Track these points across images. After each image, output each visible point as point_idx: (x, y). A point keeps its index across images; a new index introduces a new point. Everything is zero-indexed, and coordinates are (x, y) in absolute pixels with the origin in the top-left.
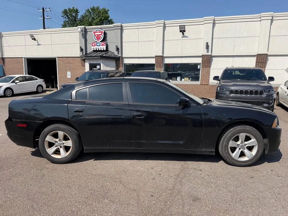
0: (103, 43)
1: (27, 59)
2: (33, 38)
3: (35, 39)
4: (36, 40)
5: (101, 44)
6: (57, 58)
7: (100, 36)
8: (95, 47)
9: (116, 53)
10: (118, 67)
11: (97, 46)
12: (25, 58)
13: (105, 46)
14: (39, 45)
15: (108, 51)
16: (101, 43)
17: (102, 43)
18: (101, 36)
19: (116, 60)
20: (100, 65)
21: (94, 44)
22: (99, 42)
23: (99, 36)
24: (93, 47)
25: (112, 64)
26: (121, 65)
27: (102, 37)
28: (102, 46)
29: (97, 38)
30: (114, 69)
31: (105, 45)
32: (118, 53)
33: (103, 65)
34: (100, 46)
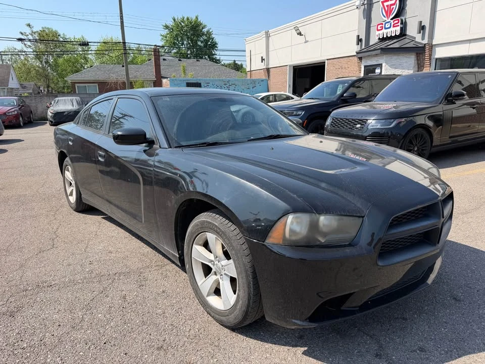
0: (397, 22)
1: (294, 67)
2: (298, 32)
3: (300, 34)
4: (302, 35)
5: (392, 24)
6: (326, 61)
7: (392, 7)
8: (381, 32)
9: (418, 38)
10: (420, 66)
11: (386, 28)
12: (290, 66)
13: (398, 26)
14: (306, 42)
15: (405, 35)
16: (392, 21)
17: (394, 22)
18: (395, 6)
19: (417, 54)
20: (380, 66)
21: (381, 26)
22: (389, 20)
23: (390, 8)
24: (378, 33)
25: (406, 62)
26: (427, 63)
27: (395, 9)
28: (394, 27)
29: (386, 13)
30: (411, 72)
31: (399, 24)
32: (423, 39)
33: (387, 66)
34: (390, 27)
